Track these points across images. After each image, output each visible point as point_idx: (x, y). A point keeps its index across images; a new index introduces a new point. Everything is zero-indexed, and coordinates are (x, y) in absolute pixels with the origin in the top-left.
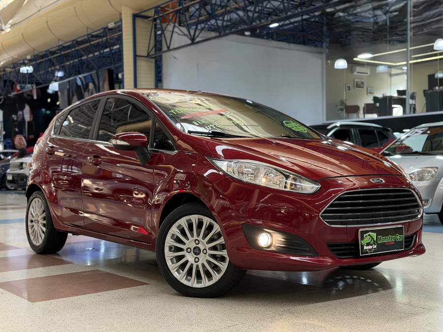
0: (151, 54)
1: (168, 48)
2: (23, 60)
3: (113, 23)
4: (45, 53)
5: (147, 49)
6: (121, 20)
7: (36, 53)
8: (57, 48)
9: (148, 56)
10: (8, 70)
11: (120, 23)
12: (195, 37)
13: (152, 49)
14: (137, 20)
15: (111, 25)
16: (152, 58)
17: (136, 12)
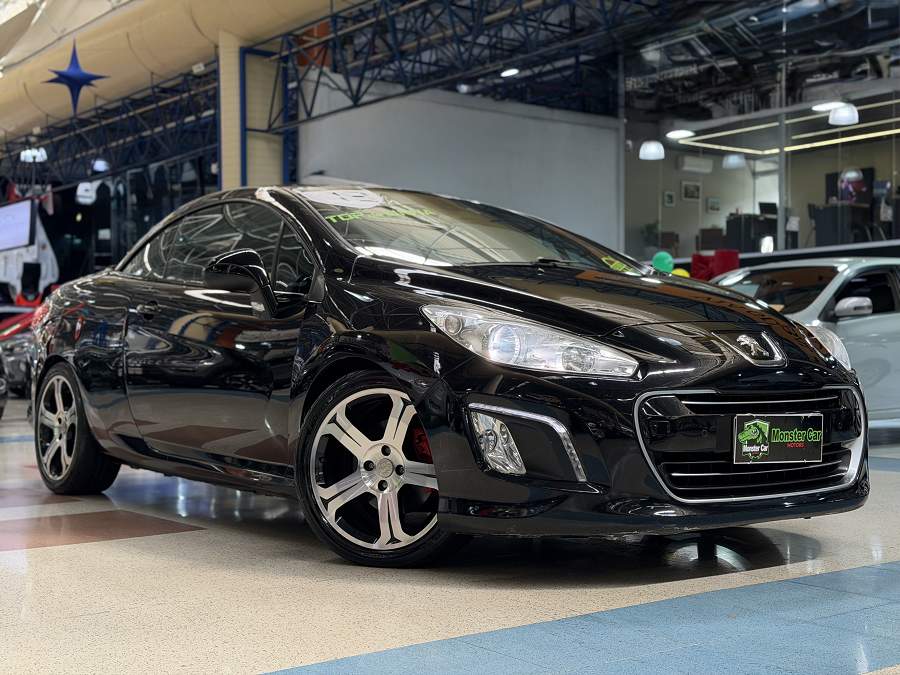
0: (275, 125)
2: (27, 136)
3: (202, 65)
4: (68, 122)
5: (268, 116)
6: (217, 60)
7: (51, 121)
8: (93, 113)
9: (269, 130)
11: (215, 65)
12: (361, 93)
13: (278, 117)
14: (251, 60)
15: (198, 69)
16: (277, 133)
17: (246, 44)
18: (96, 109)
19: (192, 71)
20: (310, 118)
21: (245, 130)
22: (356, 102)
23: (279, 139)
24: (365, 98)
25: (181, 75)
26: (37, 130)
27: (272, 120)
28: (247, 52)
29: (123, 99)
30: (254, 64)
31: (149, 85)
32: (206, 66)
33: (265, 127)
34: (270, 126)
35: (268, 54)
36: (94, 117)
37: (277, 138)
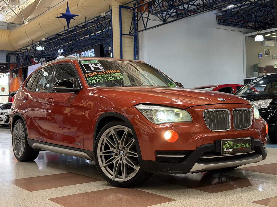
0: (131, 33)
1: (145, 27)
2: (40, 41)
3: (104, 13)
4: (55, 36)
5: (129, 30)
6: (111, 10)
7: (48, 36)
8: (64, 32)
9: (130, 34)
10: (29, 48)
11: (110, 12)
12: (166, 19)
13: (133, 29)
14: (123, 9)
15: (103, 15)
16: (133, 35)
17: (122, 4)
18: (65, 31)
19: (101, 15)
20: (146, 29)
21: (121, 34)
22: (165, 22)
23: (133, 37)
24: (168, 20)
25: (97, 17)
26: (43, 39)
27: (131, 30)
28: (121, 7)
29: (75, 27)
30: (124, 11)
31: (85, 21)
32: (105, 13)
33: (128, 33)
34: (130, 33)
35: (129, 8)
36: (63, 34)
37: (131, 37)
